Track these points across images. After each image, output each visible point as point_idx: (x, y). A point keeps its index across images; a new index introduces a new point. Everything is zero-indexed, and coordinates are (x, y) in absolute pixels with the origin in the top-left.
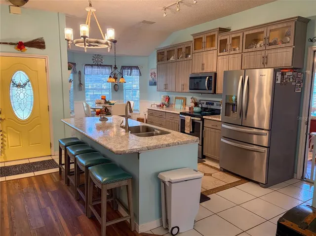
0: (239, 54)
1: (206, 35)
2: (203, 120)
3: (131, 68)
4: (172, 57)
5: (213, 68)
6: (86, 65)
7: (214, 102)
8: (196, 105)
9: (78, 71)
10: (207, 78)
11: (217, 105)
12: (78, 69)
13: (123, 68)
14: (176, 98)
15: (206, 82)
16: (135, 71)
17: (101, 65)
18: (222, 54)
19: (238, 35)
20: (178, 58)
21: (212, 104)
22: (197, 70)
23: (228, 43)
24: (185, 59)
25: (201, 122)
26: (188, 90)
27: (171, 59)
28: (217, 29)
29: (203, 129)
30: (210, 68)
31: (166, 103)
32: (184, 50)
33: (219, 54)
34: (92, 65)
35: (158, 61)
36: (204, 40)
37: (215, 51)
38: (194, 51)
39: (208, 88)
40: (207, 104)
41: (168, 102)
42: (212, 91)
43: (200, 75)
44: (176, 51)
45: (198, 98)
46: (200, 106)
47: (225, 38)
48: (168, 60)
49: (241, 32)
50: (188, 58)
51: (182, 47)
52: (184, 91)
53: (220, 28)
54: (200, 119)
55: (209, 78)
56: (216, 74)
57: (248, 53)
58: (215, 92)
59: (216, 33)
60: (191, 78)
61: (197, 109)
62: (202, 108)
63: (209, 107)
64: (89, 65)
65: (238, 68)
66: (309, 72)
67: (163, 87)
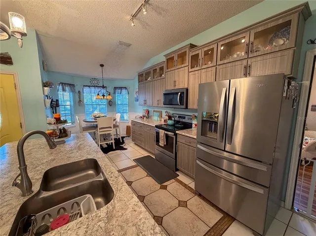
0: (213, 67)
1: (177, 54)
2: (176, 135)
3: (121, 88)
4: (150, 78)
5: (184, 84)
6: (84, 86)
7: (186, 117)
8: (170, 118)
9: (77, 91)
10: (179, 94)
11: (189, 119)
12: (77, 89)
13: (115, 88)
14: (154, 111)
15: (178, 97)
16: (124, 91)
17: (97, 86)
18: (193, 69)
19: (211, 47)
20: (154, 78)
21: (184, 118)
22: (170, 88)
23: (200, 57)
24: (159, 78)
25: (174, 137)
26: (162, 105)
27: (149, 79)
28: (188, 45)
29: (176, 143)
30: (181, 85)
31: (146, 115)
32: (158, 70)
33: (190, 70)
34: (89, 86)
35: (139, 82)
36: (176, 58)
37: (187, 68)
38: (167, 71)
39: (180, 103)
40: (179, 117)
41: (148, 115)
42: (184, 107)
43: (173, 91)
44: (152, 72)
45: (171, 112)
46: (173, 119)
47: (197, 52)
48: (146, 80)
49: (215, 43)
50: (162, 77)
51: (156, 68)
52: (159, 106)
53: (191, 44)
54: (173, 134)
55: (180, 94)
56: (187, 90)
57: (224, 66)
58: (187, 107)
59: (187, 50)
60: (165, 94)
61: (170, 122)
62: (175, 121)
63: (182, 120)
64: (87, 86)
65: (211, 80)
66: (306, 83)
67: (143, 102)
